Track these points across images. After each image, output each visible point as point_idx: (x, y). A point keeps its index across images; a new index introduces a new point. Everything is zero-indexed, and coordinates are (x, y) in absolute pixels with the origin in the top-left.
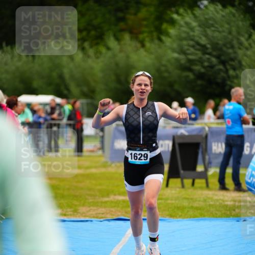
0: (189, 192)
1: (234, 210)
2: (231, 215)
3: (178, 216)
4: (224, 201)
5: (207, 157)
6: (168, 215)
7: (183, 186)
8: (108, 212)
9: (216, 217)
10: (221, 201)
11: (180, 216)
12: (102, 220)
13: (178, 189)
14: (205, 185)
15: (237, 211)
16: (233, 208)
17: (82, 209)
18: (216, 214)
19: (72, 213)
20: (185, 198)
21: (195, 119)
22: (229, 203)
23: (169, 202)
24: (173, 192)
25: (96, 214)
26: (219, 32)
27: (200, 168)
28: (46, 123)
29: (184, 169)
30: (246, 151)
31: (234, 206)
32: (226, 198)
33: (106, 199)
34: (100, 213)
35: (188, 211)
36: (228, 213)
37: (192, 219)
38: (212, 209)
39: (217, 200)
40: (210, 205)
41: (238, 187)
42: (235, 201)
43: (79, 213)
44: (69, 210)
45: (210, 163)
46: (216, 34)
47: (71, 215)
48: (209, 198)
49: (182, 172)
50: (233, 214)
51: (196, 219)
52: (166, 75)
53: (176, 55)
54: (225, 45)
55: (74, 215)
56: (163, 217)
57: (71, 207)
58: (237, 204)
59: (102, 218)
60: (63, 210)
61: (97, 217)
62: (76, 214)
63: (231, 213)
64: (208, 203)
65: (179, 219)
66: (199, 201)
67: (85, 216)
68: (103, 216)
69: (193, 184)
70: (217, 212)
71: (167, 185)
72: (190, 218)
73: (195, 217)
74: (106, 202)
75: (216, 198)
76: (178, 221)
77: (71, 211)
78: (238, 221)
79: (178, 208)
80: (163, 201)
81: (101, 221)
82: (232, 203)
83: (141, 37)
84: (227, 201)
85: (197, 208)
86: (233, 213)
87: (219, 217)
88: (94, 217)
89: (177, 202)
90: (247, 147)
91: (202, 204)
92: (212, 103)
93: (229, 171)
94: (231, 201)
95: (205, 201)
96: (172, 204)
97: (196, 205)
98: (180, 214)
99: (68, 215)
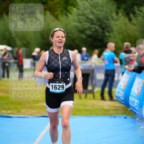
0: (84, 101)
1: (109, 111)
3: (77, 115)
4: (103, 106)
5: (94, 82)
7: (80, 98)
8: (38, 112)
9: (99, 115)
11: (79, 115)
13: (77, 100)
15: (111, 112)
17: (23, 111)
20: (81, 105)
21: (87, 60)
22: (106, 107)
25: (31, 113)
26: (101, 11)
27: (90, 88)
28: (2, 61)
30: (116, 79)
31: (109, 109)
33: (36, 105)
34: (33, 113)
35: (83, 112)
36: (106, 113)
38: (96, 111)
39: (100, 106)
40: (96, 109)
42: (109, 106)
43: (21, 113)
44: (15, 111)
46: (99, 12)
47: (16, 114)
48: (95, 105)
52: (70, 35)
53: (76, 24)
54: (104, 18)
57: (16, 109)
58: (111, 108)
59: (34, 115)
61: (31, 115)
62: (19, 113)
64: (94, 108)
67: (25, 114)
69: (86, 96)
70: (99, 113)
73: (87, 115)
74: (36, 107)
75: (99, 104)
78: (111, 117)
79: (78, 110)
81: (33, 117)
83: (56, 13)
85: (88, 110)
86: (109, 113)
87: (101, 115)
88: (29, 115)
89: (77, 106)
91: (91, 108)
92: (97, 51)
93: (107, 89)
95: (93, 106)
97: (88, 108)
98: (79, 113)
99: (14, 114)
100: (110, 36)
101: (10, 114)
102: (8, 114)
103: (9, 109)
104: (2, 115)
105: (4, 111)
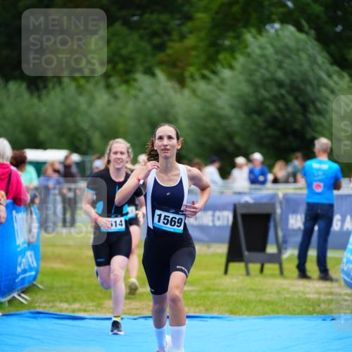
0: (257, 281)
1: (319, 305)
2: (315, 312)
3: (241, 313)
4: (304, 293)
5: (280, 234)
6: (228, 311)
7: (248, 273)
8: (144, 307)
9: (294, 314)
10: (300, 294)
12: (135, 317)
13: (241, 278)
14: (277, 272)
15: (323, 306)
16: (317, 303)
17: (109, 303)
18: (294, 310)
19: (94, 308)
20: (251, 289)
22: (311, 296)
23: (229, 293)
24: (234, 280)
25: (128, 310)
27: (271, 249)
29: (249, 250)
30: (336, 226)
31: (319, 300)
32: (308, 290)
33: (141, 290)
34: (132, 309)
35: (255, 306)
36: (311, 309)
37: (260, 316)
38: (287, 304)
39: (296, 292)
40: (285, 299)
41: (325, 274)
42: (320, 293)
43: (105, 308)
44: (90, 304)
45: (285, 242)
47: (93, 311)
48: (284, 289)
49: (246, 253)
50: (317, 311)
51: (266, 316)
55: (97, 311)
56: (221, 314)
57: (93, 301)
58: (322, 297)
59: (137, 314)
60: (82, 305)
61: (129, 314)
62: (99, 309)
63: (314, 309)
64: (282, 296)
65: (243, 317)
66: (271, 293)
68: (138, 312)
69: (262, 270)
70: (295, 308)
71: (226, 272)
72: (258, 315)
73: (264, 314)
74: (141, 294)
75: (293, 289)
76: (242, 319)
77: (93, 306)
78: (324, 320)
79: (242, 302)
80: (220, 293)
81: (135, 319)
82: (315, 296)
84: (309, 293)
85: (268, 303)
86: (318, 309)
87: (298, 314)
88: (125, 314)
89: (240, 294)
90: (338, 220)
91: (274, 297)
93: (312, 253)
94: (314, 293)
95: (278, 293)
96: (233, 296)
97: (265, 298)
98: (244, 310)
99: (89, 311)
100: (321, 124)
101: (79, 310)
102: (74, 311)
103: (75, 300)
104: (58, 313)
105: (65, 305)
